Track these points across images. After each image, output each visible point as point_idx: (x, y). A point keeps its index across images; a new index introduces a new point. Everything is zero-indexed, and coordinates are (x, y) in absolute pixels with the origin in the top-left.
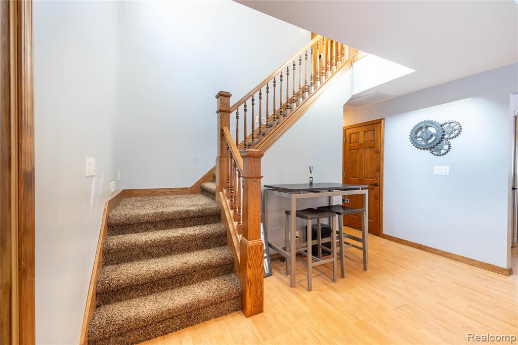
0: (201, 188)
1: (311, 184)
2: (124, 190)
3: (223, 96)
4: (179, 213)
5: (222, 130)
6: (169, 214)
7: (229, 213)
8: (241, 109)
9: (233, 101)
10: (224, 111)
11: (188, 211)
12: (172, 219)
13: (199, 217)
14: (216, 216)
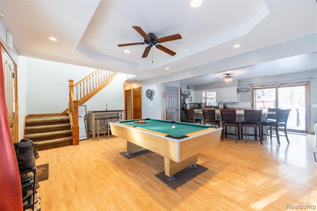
0: (66, 113)
1: (107, 110)
2: (29, 115)
3: (71, 81)
4: (53, 120)
5: (70, 93)
6: (48, 121)
7: (71, 120)
8: (79, 85)
9: (74, 83)
10: (71, 87)
11: (56, 120)
12: (50, 122)
13: (61, 121)
14: (68, 121)
